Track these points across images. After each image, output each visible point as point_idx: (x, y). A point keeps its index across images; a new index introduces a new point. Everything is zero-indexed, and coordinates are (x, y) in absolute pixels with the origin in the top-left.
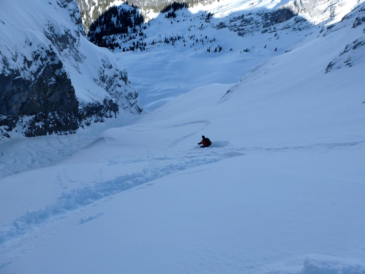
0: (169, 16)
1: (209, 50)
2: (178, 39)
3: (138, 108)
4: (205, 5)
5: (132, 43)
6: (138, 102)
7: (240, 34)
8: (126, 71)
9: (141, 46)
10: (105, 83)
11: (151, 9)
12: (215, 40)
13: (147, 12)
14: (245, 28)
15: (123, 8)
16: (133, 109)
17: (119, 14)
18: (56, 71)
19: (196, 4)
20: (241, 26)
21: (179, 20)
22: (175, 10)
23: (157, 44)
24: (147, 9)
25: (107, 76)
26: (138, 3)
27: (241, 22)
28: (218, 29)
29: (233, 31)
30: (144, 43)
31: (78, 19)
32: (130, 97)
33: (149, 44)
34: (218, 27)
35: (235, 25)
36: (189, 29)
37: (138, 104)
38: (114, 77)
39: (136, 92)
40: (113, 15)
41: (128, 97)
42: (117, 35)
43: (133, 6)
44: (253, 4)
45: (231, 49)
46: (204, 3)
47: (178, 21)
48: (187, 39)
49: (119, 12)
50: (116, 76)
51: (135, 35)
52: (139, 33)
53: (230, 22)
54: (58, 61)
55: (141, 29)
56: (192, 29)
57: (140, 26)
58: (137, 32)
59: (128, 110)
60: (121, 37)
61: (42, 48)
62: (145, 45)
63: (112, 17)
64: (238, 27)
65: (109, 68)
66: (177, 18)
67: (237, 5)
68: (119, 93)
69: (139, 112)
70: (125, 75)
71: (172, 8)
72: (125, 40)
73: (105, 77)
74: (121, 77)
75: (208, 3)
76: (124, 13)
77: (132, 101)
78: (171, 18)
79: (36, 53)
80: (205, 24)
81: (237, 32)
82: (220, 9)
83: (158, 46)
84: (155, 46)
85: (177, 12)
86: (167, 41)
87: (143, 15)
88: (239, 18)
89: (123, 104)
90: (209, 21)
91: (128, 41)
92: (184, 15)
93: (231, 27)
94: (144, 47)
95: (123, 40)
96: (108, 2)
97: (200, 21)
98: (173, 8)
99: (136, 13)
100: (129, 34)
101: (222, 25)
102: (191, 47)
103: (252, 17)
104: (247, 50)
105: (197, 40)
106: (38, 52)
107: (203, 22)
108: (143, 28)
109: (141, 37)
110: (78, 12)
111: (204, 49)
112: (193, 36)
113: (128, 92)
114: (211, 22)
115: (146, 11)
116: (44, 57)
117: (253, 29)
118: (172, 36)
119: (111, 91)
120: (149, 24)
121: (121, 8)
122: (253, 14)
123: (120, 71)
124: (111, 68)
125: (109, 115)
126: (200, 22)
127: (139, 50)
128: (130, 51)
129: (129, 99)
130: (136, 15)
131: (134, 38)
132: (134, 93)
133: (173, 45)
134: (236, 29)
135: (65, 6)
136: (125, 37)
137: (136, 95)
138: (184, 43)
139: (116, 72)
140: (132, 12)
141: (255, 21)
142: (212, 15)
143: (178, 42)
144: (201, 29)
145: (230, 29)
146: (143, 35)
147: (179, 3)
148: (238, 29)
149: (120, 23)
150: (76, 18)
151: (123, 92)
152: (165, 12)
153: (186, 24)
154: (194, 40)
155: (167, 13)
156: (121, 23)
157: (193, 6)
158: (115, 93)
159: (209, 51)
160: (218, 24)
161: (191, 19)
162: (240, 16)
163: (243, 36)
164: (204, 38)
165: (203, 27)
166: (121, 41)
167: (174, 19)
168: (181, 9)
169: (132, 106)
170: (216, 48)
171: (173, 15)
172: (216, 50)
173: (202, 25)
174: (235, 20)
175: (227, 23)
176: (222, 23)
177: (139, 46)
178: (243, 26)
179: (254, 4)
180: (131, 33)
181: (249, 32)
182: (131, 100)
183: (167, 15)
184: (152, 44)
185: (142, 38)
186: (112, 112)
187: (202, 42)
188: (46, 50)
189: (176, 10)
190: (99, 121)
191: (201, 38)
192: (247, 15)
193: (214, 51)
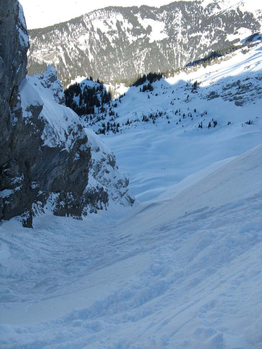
0: (145, 89)
1: (202, 125)
2: (160, 116)
3: (129, 198)
4: (189, 73)
5: (101, 125)
6: (129, 191)
7: (238, 104)
8: (114, 154)
9: (113, 128)
10: (92, 169)
11: (121, 84)
12: (206, 113)
13: (116, 88)
14: (244, 96)
15: (86, 85)
16: (123, 199)
17: (82, 92)
18: (81, 146)
19: (178, 72)
20: (237, 93)
21: (158, 93)
22: (151, 82)
23: (133, 124)
24: (116, 84)
25: (94, 160)
26: (103, 78)
27: (237, 89)
28: (209, 100)
29: (229, 100)
30: (116, 124)
31: (61, 98)
32: (120, 184)
33: (123, 125)
34: (208, 98)
35: (230, 93)
36: (171, 102)
37: (129, 193)
38: (102, 161)
39: (126, 179)
40: (75, 94)
41: (118, 185)
42: (82, 116)
43: (98, 81)
44: (249, 67)
45: (229, 123)
46: (187, 71)
47: (156, 95)
48: (171, 115)
49: (82, 90)
50: (103, 160)
51: (104, 114)
52: (108, 112)
53: (223, 90)
54: (84, 136)
55: (110, 107)
56: (175, 102)
57: (109, 103)
58: (106, 112)
59: (117, 201)
60: (86, 119)
61: (75, 123)
62: (118, 125)
63: (74, 97)
64: (235, 96)
65: (95, 151)
66: (155, 92)
67: (229, 71)
68: (107, 180)
69: (130, 204)
70: (113, 159)
71: (147, 80)
72: (92, 121)
73: (92, 162)
74: (108, 161)
75: (193, 71)
76: (88, 90)
77: (123, 190)
78: (147, 92)
79: (71, 127)
80: (192, 95)
81: (234, 102)
82: (208, 76)
83: (135, 126)
84: (131, 126)
85: (153, 84)
86: (145, 119)
87: (112, 91)
88: (234, 85)
89: (112, 194)
90: (196, 91)
91: (96, 122)
92: (163, 87)
93: (225, 96)
94: (117, 128)
95: (89, 122)
96: (69, 80)
97: (185, 92)
98: (149, 80)
99: (103, 90)
100: (97, 115)
101: (213, 95)
102: (177, 124)
103: (250, 83)
104: (250, 122)
105: (184, 115)
106: (72, 127)
107: (189, 92)
108: (113, 106)
109: (112, 116)
110: (62, 91)
111: (194, 126)
112: (178, 111)
113: (118, 179)
114: (200, 92)
115: (115, 86)
116: (75, 131)
117: (253, 96)
118: (151, 112)
119: (98, 178)
120: (120, 101)
121: (84, 86)
122: (252, 78)
123: (107, 154)
124: (98, 151)
125: (99, 207)
126: (185, 94)
127: (111, 132)
128: (100, 134)
129: (119, 188)
130: (104, 92)
131: (103, 119)
132: (124, 180)
133: (154, 123)
134: (232, 98)
135: (49, 86)
136: (91, 118)
137: (127, 183)
138: (168, 120)
139: (104, 155)
140: (98, 89)
141: (256, 87)
142: (199, 84)
143: (159, 119)
144: (187, 102)
145: (224, 98)
146: (114, 114)
147: (156, 74)
148: (235, 97)
149: (83, 103)
150: (59, 98)
151: (112, 179)
152: (139, 85)
153: (168, 97)
154: (180, 115)
155: (141, 87)
156: (85, 103)
157: (173, 76)
158: (103, 180)
159: (200, 126)
160: (208, 94)
161: (173, 91)
162: (235, 83)
163: (242, 106)
164: (192, 111)
165: (189, 99)
166: (88, 124)
167: (151, 92)
168: (159, 80)
169: (122, 195)
170: (210, 123)
171: (149, 88)
172: (210, 126)
173: (188, 96)
174: (230, 88)
175: (220, 92)
176: (213, 92)
177: (110, 128)
178: (240, 94)
179: (251, 68)
180: (99, 113)
181: (248, 100)
182: (121, 188)
183: (142, 89)
184: (126, 124)
185: (114, 118)
186: (102, 203)
187: (191, 116)
188: (78, 124)
189: (153, 82)
190: (94, 211)
191: (189, 112)
192: (244, 80)
193: (208, 127)
